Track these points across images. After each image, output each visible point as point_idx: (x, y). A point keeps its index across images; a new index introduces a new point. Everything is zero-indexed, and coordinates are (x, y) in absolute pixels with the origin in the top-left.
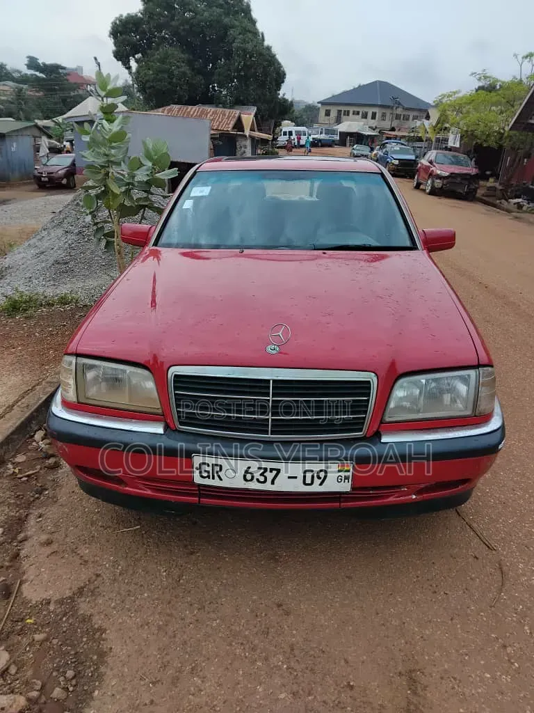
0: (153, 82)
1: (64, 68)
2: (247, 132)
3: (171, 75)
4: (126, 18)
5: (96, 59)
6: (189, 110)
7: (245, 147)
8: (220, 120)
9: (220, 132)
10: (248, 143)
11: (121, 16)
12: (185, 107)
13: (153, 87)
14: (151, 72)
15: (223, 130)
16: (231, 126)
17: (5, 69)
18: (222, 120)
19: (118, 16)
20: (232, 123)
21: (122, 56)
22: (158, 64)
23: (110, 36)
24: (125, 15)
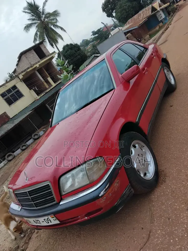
0: (121, 16)
1: (101, 29)
2: (159, 9)
3: (125, 10)
4: (104, 3)
5: (102, 23)
6: (134, 18)
7: (161, 14)
8: (146, 13)
9: (147, 18)
10: (161, 12)
11: (103, 3)
12: (133, 18)
13: (122, 18)
14: (119, 14)
15: (148, 16)
16: (150, 12)
17: (88, 40)
18: (146, 12)
19: (102, 4)
20: (150, 11)
21: (109, 15)
22: (120, 9)
23: (103, 12)
24: (104, 2)
